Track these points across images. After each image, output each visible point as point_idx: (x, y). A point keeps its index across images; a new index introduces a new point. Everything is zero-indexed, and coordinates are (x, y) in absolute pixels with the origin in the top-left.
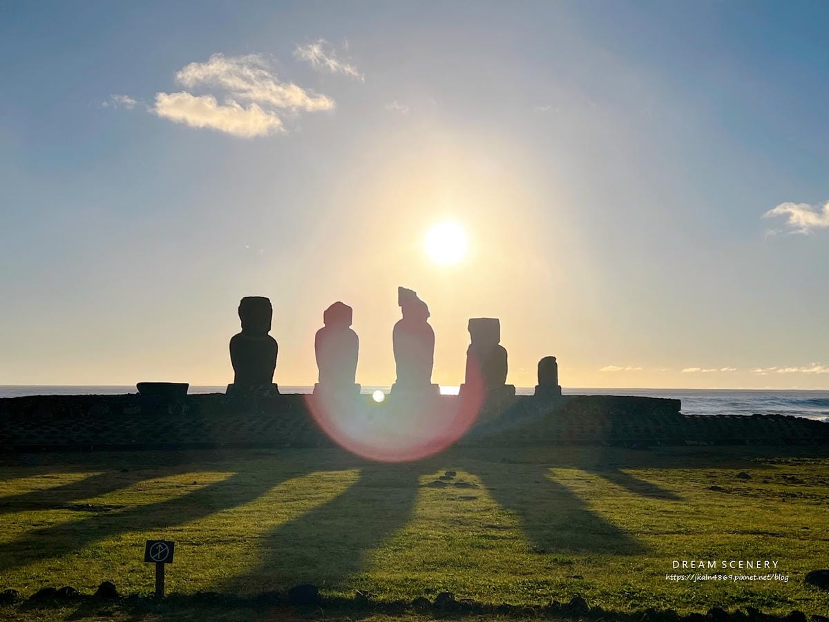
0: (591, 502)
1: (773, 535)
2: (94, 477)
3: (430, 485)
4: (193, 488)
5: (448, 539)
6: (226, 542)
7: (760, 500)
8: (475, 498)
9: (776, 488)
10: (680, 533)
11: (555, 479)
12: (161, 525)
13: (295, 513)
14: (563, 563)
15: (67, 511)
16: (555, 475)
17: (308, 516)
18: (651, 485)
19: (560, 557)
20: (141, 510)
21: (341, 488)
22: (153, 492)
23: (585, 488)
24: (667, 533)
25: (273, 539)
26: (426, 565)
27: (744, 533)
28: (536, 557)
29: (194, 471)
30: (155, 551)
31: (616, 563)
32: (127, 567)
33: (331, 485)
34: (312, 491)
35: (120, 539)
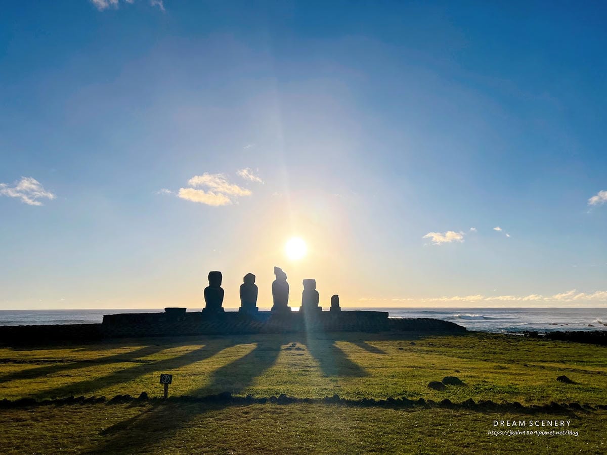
0: (350, 355)
1: (420, 368)
2: (145, 348)
3: (285, 350)
4: (186, 352)
5: (289, 372)
6: (197, 375)
7: (418, 353)
8: (303, 355)
9: (425, 348)
10: (383, 367)
11: (337, 346)
12: (170, 368)
13: (227, 362)
14: (334, 381)
15: (132, 363)
16: (337, 344)
17: (232, 363)
18: (375, 348)
19: (333, 378)
20: (164, 362)
21: (248, 352)
22: (169, 354)
23: (349, 349)
24: (378, 368)
25: (217, 373)
26: (278, 383)
27: (408, 367)
28: (324, 378)
29: (187, 345)
30: (164, 379)
31: (356, 380)
32: (154, 386)
33: (244, 350)
34: (237, 353)
35: (152, 374)
